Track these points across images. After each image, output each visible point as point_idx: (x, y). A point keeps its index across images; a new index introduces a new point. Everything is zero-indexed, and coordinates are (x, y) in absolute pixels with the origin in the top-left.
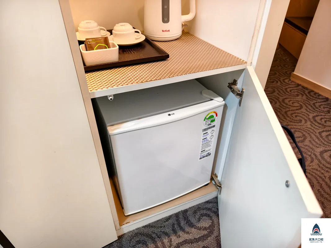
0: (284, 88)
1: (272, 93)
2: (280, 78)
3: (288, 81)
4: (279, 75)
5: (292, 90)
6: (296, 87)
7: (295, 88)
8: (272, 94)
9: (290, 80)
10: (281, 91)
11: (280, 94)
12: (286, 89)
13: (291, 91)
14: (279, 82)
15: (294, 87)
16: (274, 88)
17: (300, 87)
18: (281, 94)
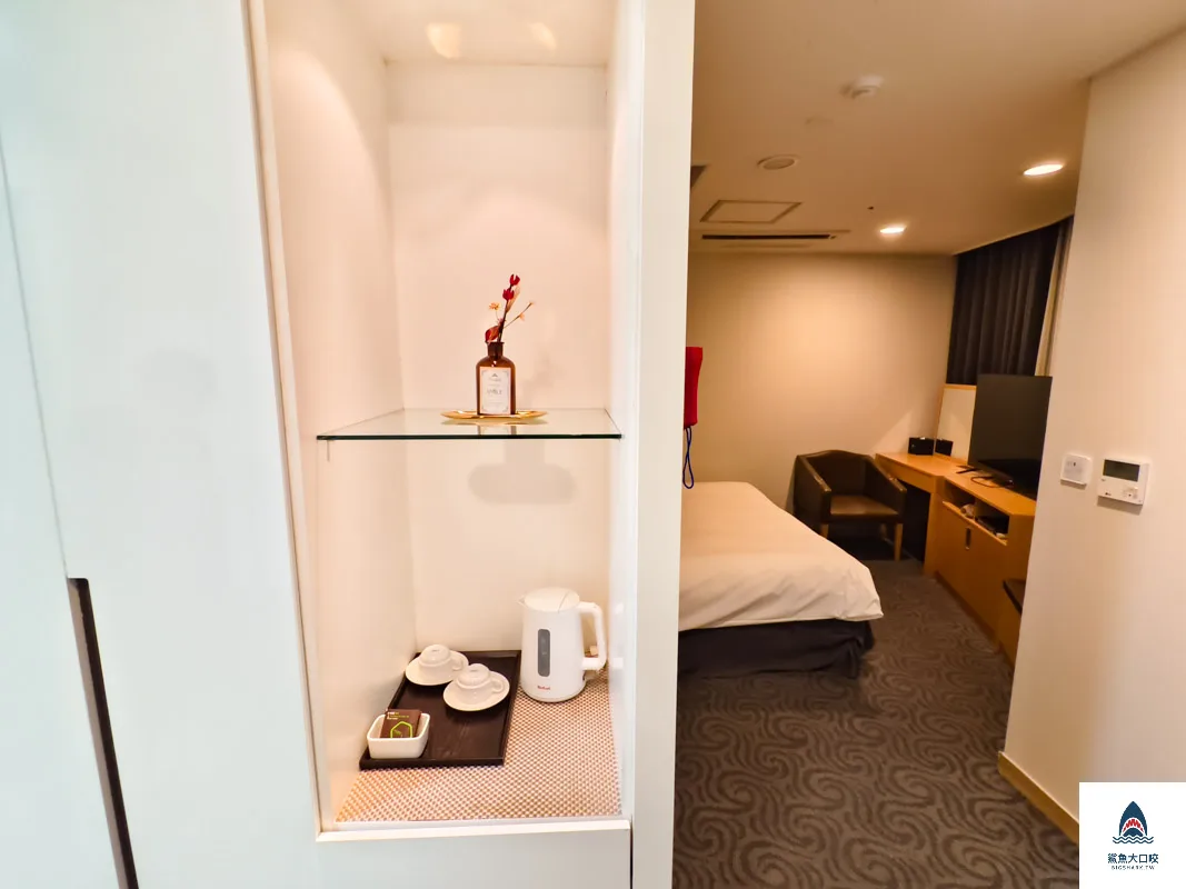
0: (967, 795)
1: (920, 805)
2: (966, 758)
3: (989, 775)
4: (967, 747)
5: (991, 810)
6: (1006, 802)
7: (1003, 806)
8: (922, 810)
9: (997, 772)
10: (954, 807)
11: (946, 814)
12: (972, 802)
13: (984, 812)
14: (959, 773)
15: (1001, 801)
16: (934, 788)
17: (1021, 807)
18: (951, 815)
